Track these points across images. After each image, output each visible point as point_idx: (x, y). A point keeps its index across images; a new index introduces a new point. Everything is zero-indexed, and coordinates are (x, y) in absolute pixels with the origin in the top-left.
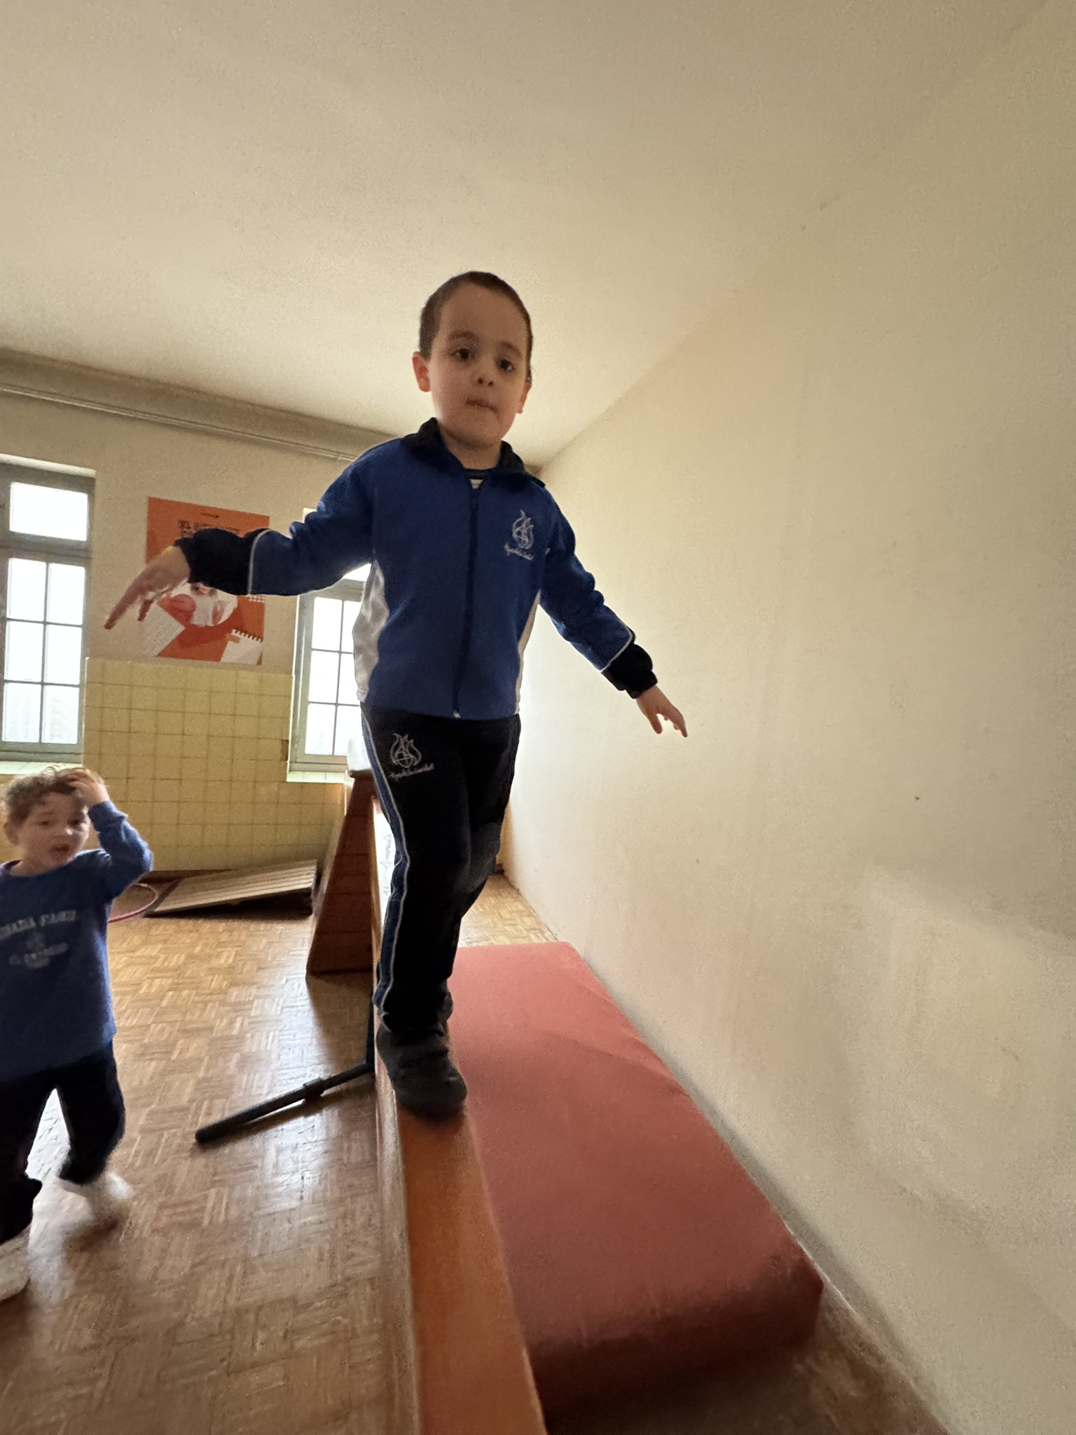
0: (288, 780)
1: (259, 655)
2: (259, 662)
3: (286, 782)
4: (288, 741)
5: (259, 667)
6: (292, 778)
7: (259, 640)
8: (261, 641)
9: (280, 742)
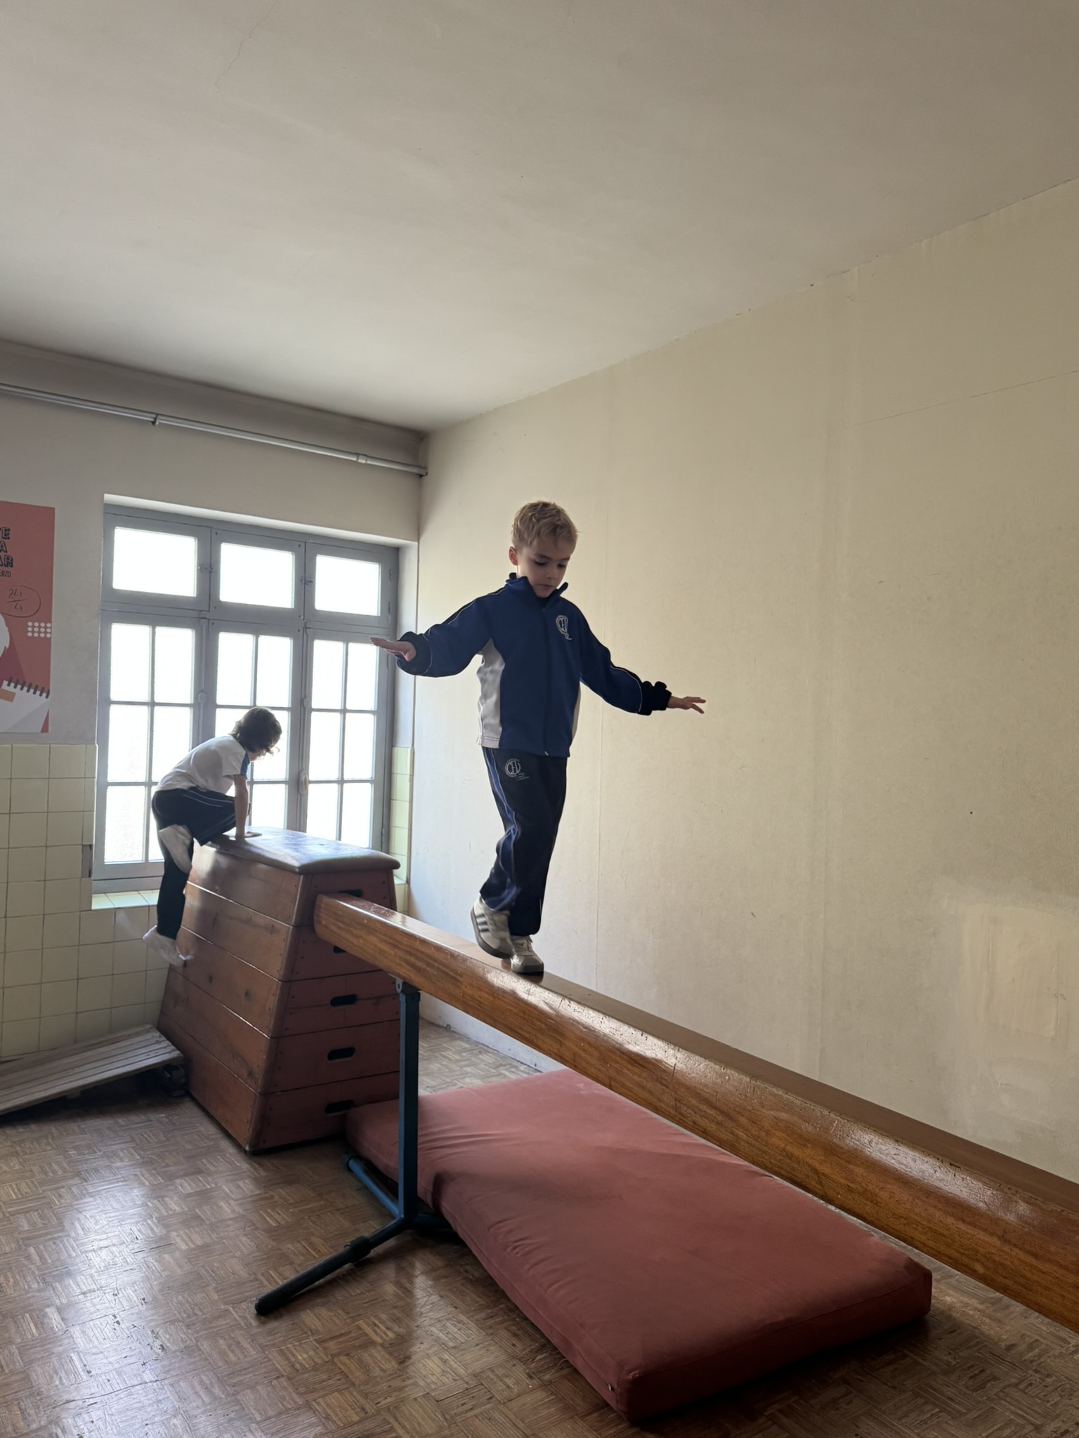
0: (94, 907)
1: (46, 714)
2: (45, 729)
3: (91, 910)
4: (91, 846)
5: (44, 734)
6: (100, 903)
7: (44, 695)
8: (47, 697)
9: (81, 847)
